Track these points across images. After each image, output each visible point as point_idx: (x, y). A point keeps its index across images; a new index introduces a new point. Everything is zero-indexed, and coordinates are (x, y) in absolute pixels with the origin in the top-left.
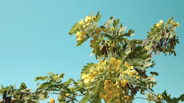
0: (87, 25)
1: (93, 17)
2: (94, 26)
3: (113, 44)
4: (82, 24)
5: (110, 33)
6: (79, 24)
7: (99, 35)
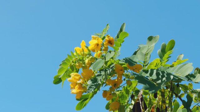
0: (95, 55)
1: (107, 38)
2: (112, 58)
3: (157, 99)
4: (83, 55)
5: (148, 75)
6: (75, 54)
7: (123, 79)
